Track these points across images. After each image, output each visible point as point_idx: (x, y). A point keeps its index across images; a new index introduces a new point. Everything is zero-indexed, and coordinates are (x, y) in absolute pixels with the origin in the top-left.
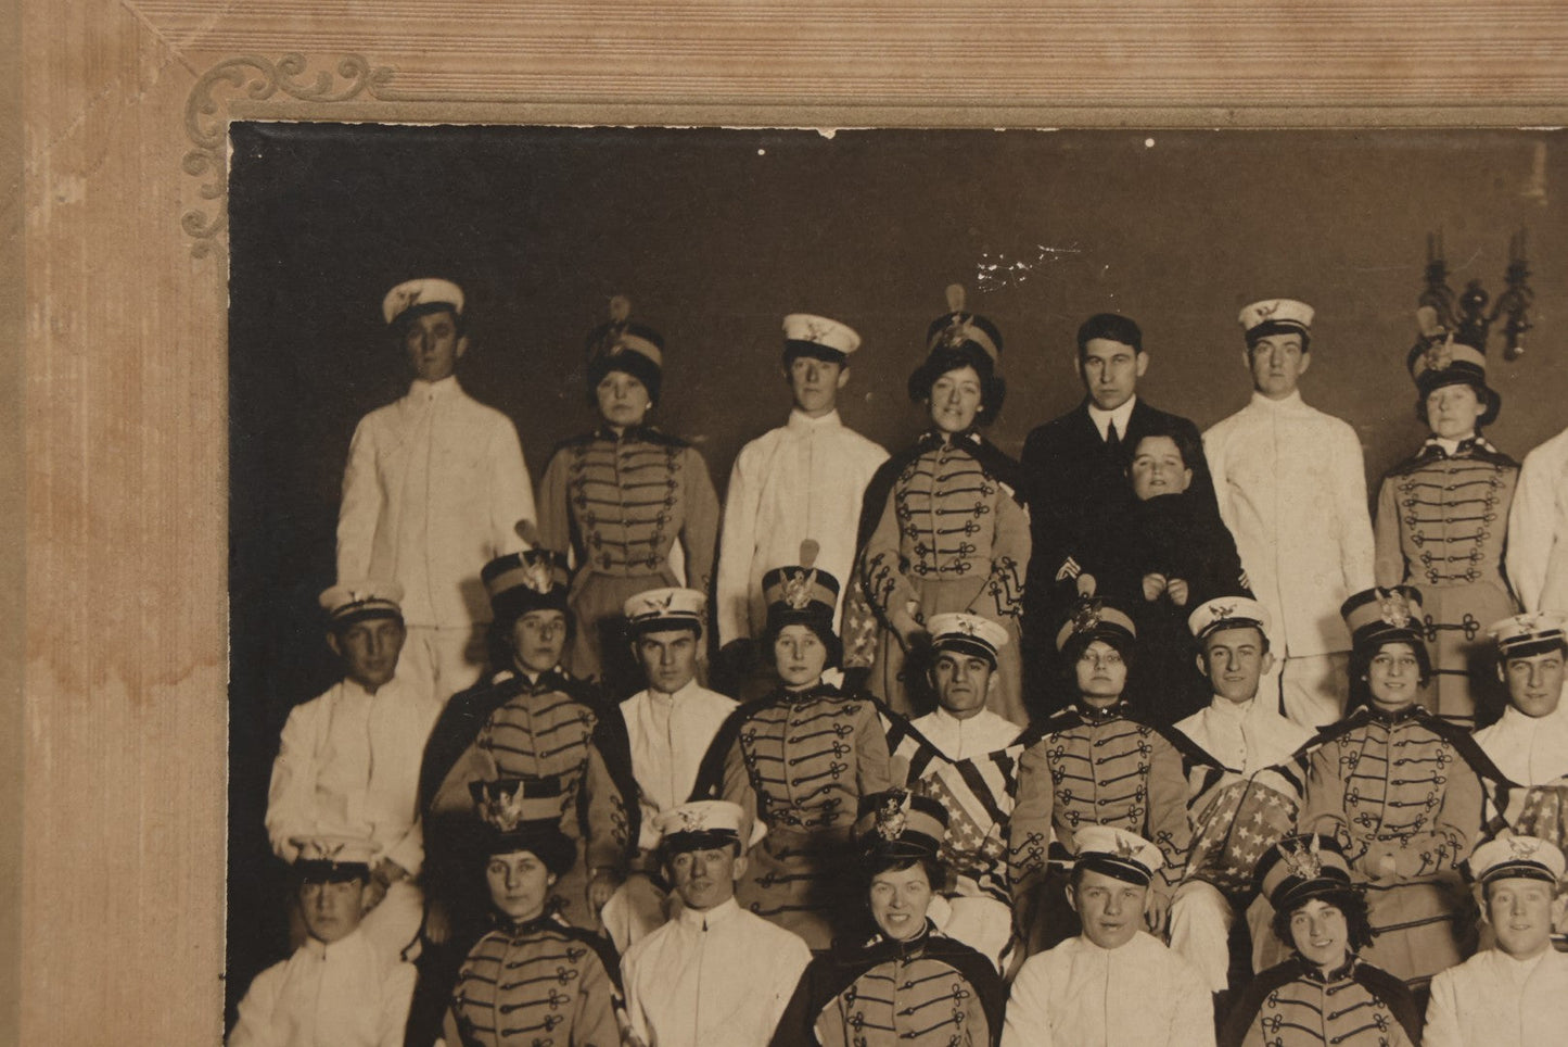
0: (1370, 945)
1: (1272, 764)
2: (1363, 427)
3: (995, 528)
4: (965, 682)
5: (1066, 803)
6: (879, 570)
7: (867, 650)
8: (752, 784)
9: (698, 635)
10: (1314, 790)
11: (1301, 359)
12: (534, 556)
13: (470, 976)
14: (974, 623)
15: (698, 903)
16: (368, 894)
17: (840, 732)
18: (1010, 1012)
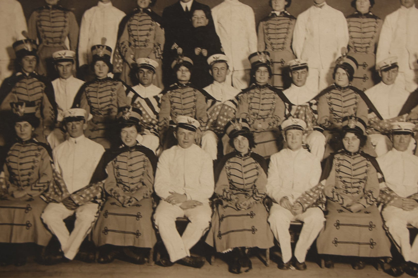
0: (254, 147)
1: (229, 99)
2: (255, 8)
3: (155, 35)
4: (147, 77)
5: (174, 109)
6: (123, 46)
8: (89, 104)
9: (73, 63)
10: (240, 106)
12: (28, 40)
13: (11, 155)
14: (149, 61)
15: (73, 136)
17: (112, 90)
18: (159, 165)
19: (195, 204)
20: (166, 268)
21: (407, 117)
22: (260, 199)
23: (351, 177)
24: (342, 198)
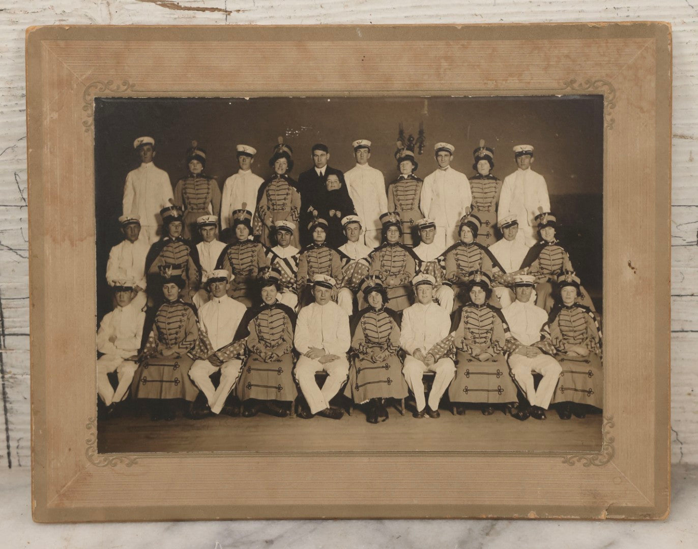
0: (388, 302)
1: (363, 258)
3: (292, 199)
4: (285, 238)
5: (311, 268)
6: (262, 210)
7: (260, 230)
8: (231, 265)
10: (373, 264)
11: (368, 155)
12: (173, 207)
13: (159, 315)
14: (287, 223)
15: (217, 296)
16: (133, 294)
17: (253, 252)
18: (298, 322)
19: (333, 358)
20: (307, 420)
21: (528, 270)
22: (394, 351)
23: (479, 328)
24: (471, 348)
